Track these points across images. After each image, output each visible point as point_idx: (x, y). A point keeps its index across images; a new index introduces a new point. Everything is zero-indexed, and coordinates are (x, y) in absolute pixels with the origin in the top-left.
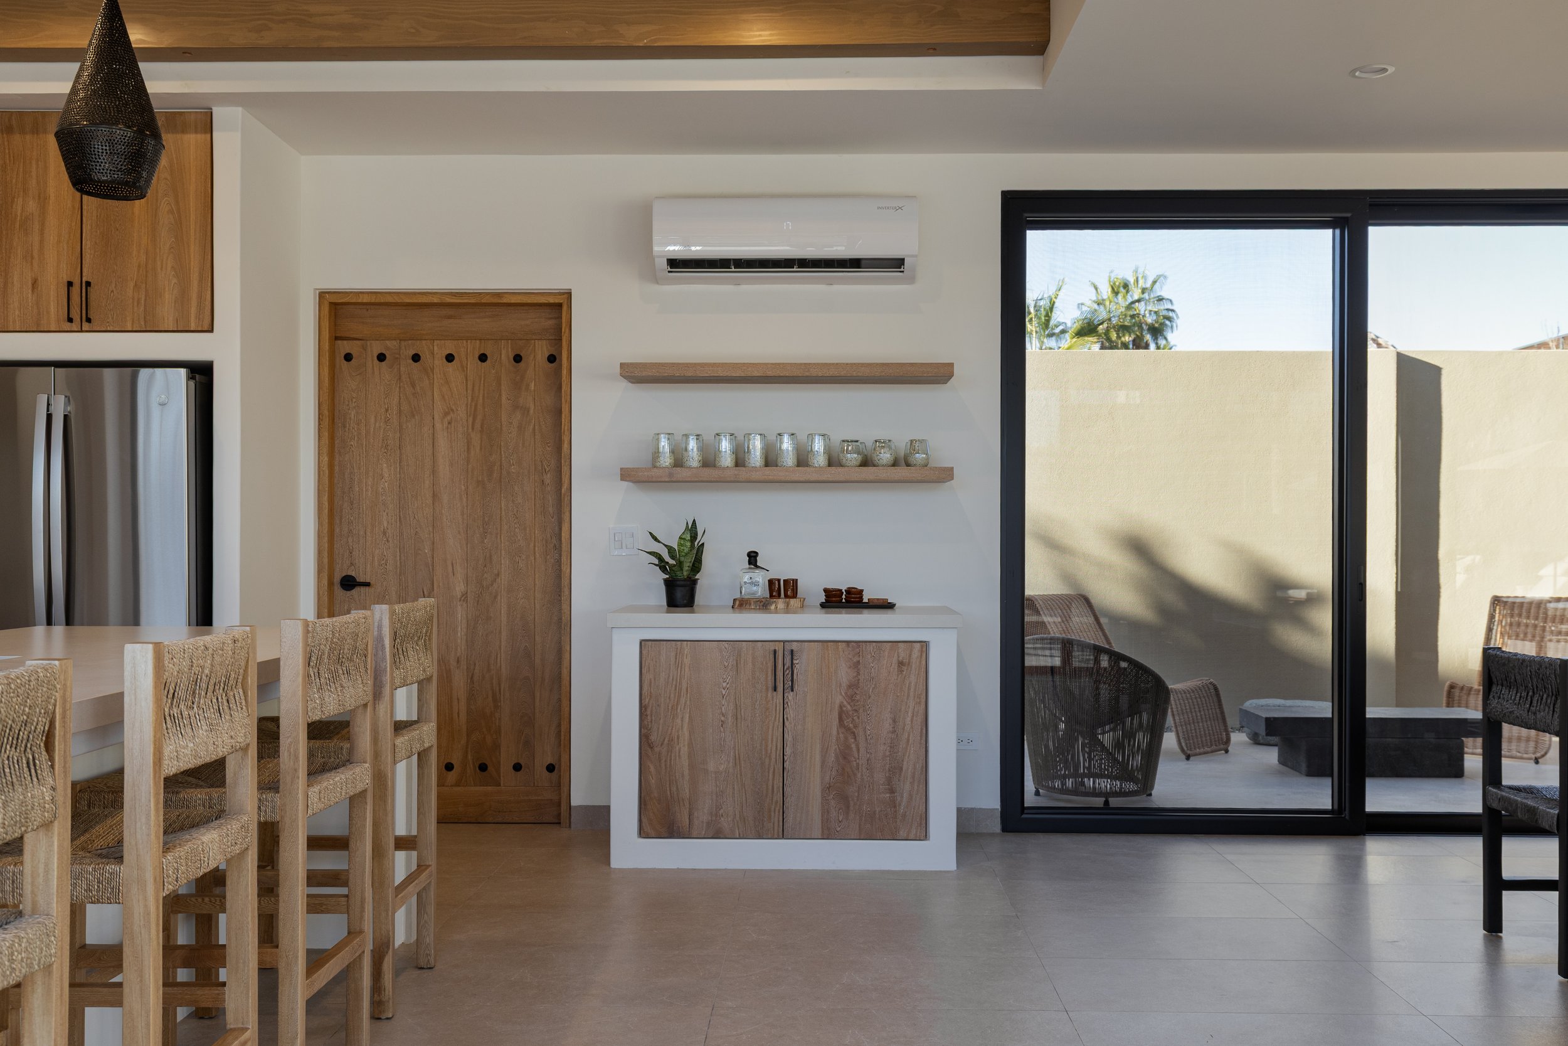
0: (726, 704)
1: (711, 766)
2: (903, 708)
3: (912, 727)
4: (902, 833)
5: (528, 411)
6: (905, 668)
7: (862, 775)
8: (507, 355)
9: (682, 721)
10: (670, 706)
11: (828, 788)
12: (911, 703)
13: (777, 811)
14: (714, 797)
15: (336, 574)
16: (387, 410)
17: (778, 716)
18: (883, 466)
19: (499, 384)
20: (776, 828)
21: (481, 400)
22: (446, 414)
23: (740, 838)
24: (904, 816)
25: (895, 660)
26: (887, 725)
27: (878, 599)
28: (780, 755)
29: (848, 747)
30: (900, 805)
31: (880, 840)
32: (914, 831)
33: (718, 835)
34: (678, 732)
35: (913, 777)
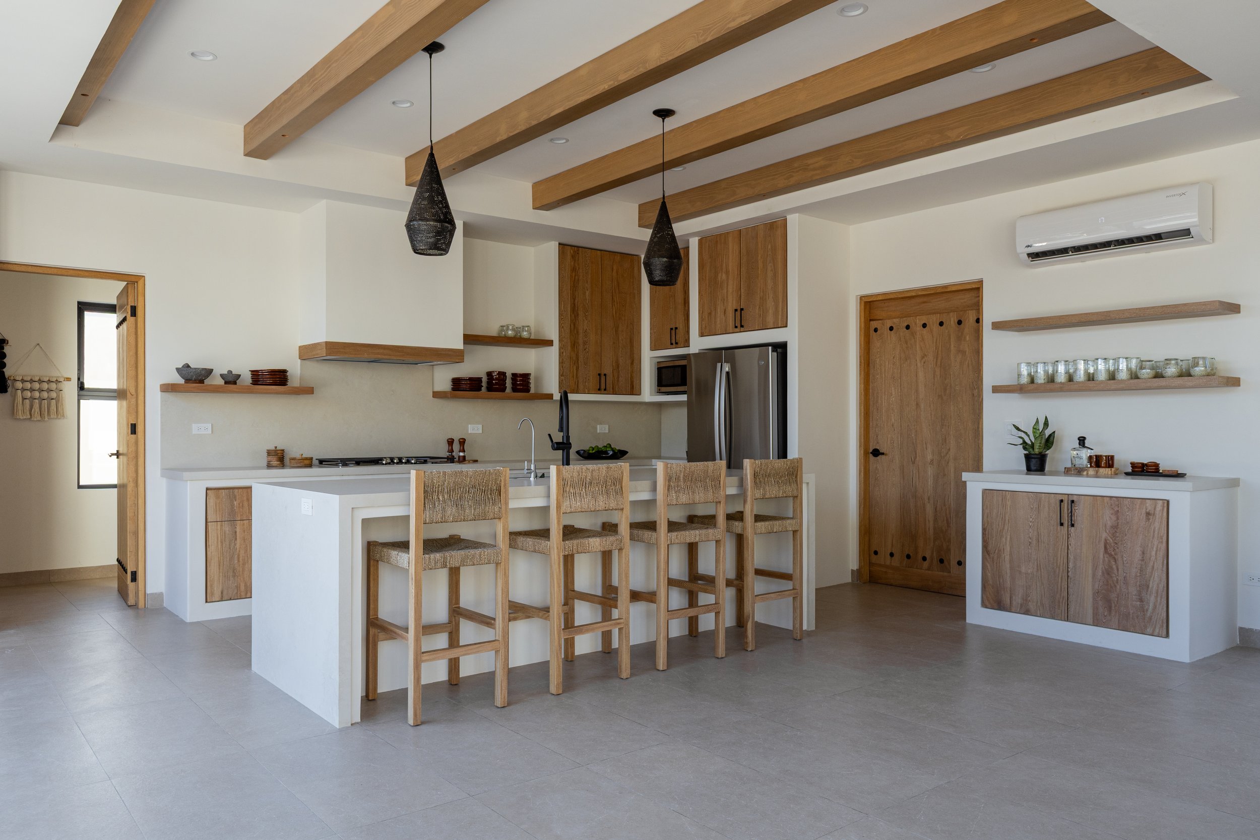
0: (1032, 531)
1: (1023, 569)
2: (1149, 545)
3: (1156, 559)
4: (1149, 630)
5: (965, 353)
6: (1151, 517)
7: (1120, 587)
8: (952, 320)
9: (1006, 540)
10: (999, 529)
11: (1098, 593)
12: (1156, 543)
13: (1064, 604)
14: (1025, 589)
15: (870, 448)
16: (894, 357)
17: (1064, 543)
18: (1169, 377)
19: (950, 338)
20: (1063, 614)
21: (940, 349)
22: (923, 357)
23: (1040, 617)
24: (1150, 618)
25: (1144, 511)
26: (1138, 556)
27: (1168, 471)
28: (1065, 567)
29: (1111, 567)
30: (1147, 610)
31: (1133, 632)
32: (1157, 630)
33: (1027, 612)
34: (1004, 546)
35: (1157, 593)
